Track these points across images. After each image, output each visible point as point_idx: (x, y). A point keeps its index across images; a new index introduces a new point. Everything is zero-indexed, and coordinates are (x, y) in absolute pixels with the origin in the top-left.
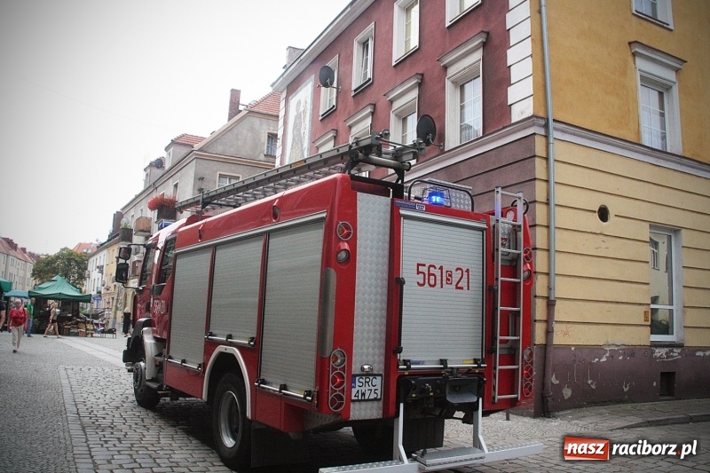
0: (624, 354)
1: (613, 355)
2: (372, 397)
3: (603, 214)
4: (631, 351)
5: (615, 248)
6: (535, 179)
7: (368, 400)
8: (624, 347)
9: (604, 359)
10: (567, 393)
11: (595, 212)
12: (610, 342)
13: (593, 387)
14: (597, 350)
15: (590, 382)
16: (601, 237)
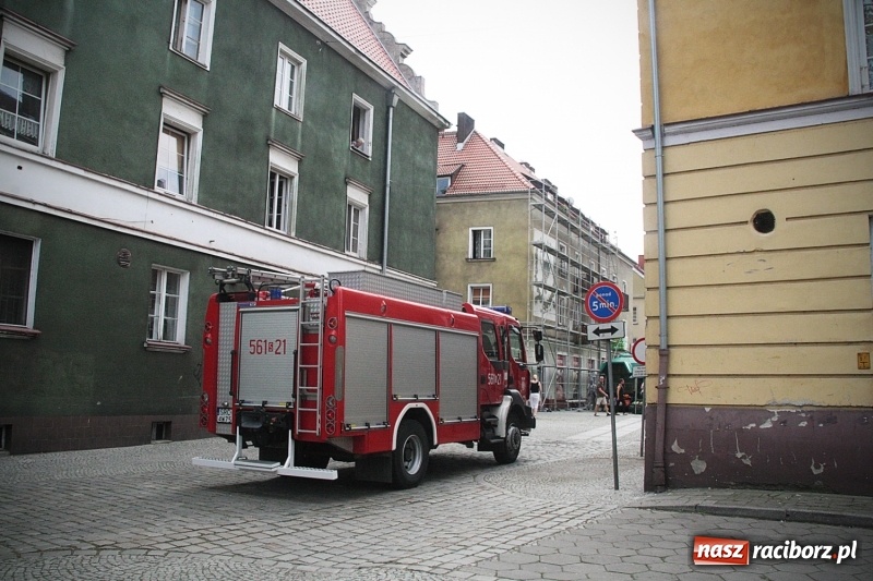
0: (811, 420)
1: (785, 419)
2: (228, 421)
3: (764, 222)
5: (783, 266)
8: (809, 409)
9: (768, 425)
10: (699, 466)
11: (747, 222)
12: (779, 401)
13: (748, 462)
14: (759, 412)
15: (739, 455)
16: (758, 256)
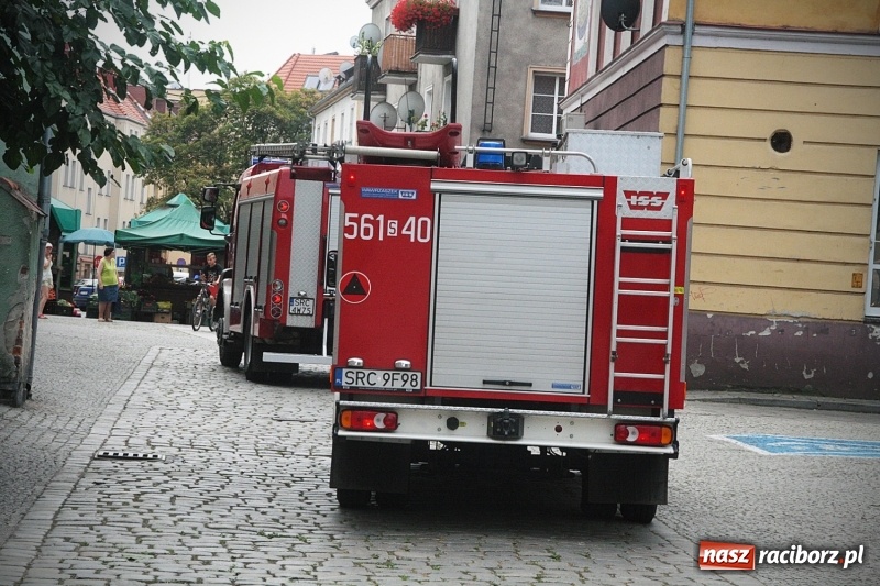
0: (806, 330)
1: (783, 328)
2: (306, 312)
3: (781, 141)
4: (823, 327)
5: (796, 187)
6: (661, 105)
7: (303, 314)
8: (806, 320)
9: (766, 333)
10: (698, 370)
11: (765, 140)
12: (779, 311)
13: (745, 366)
14: (759, 321)
15: (738, 360)
16: (772, 173)
